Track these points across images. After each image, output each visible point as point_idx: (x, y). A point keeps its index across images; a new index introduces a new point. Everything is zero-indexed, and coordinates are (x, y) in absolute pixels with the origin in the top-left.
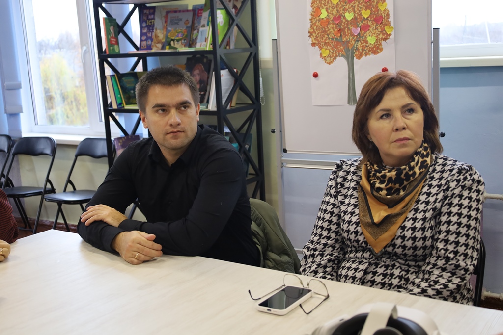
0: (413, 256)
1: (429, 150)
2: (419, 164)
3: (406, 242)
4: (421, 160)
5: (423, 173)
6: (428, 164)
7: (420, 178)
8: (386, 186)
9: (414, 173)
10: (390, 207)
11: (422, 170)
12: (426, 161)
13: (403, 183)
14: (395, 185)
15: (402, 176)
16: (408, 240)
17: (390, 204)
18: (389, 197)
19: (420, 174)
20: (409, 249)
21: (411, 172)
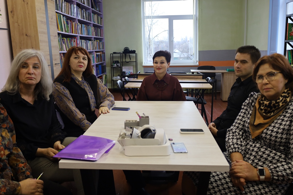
0: (269, 143)
1: (290, 94)
2: (283, 101)
3: (267, 136)
4: (284, 99)
5: (284, 106)
6: (287, 101)
7: (282, 108)
8: (264, 108)
9: (279, 105)
10: (264, 119)
11: (283, 104)
12: (287, 100)
13: (272, 109)
14: (268, 108)
15: (272, 105)
16: (268, 135)
17: (265, 118)
18: (264, 114)
19: (282, 106)
20: (268, 139)
21: (277, 104)
